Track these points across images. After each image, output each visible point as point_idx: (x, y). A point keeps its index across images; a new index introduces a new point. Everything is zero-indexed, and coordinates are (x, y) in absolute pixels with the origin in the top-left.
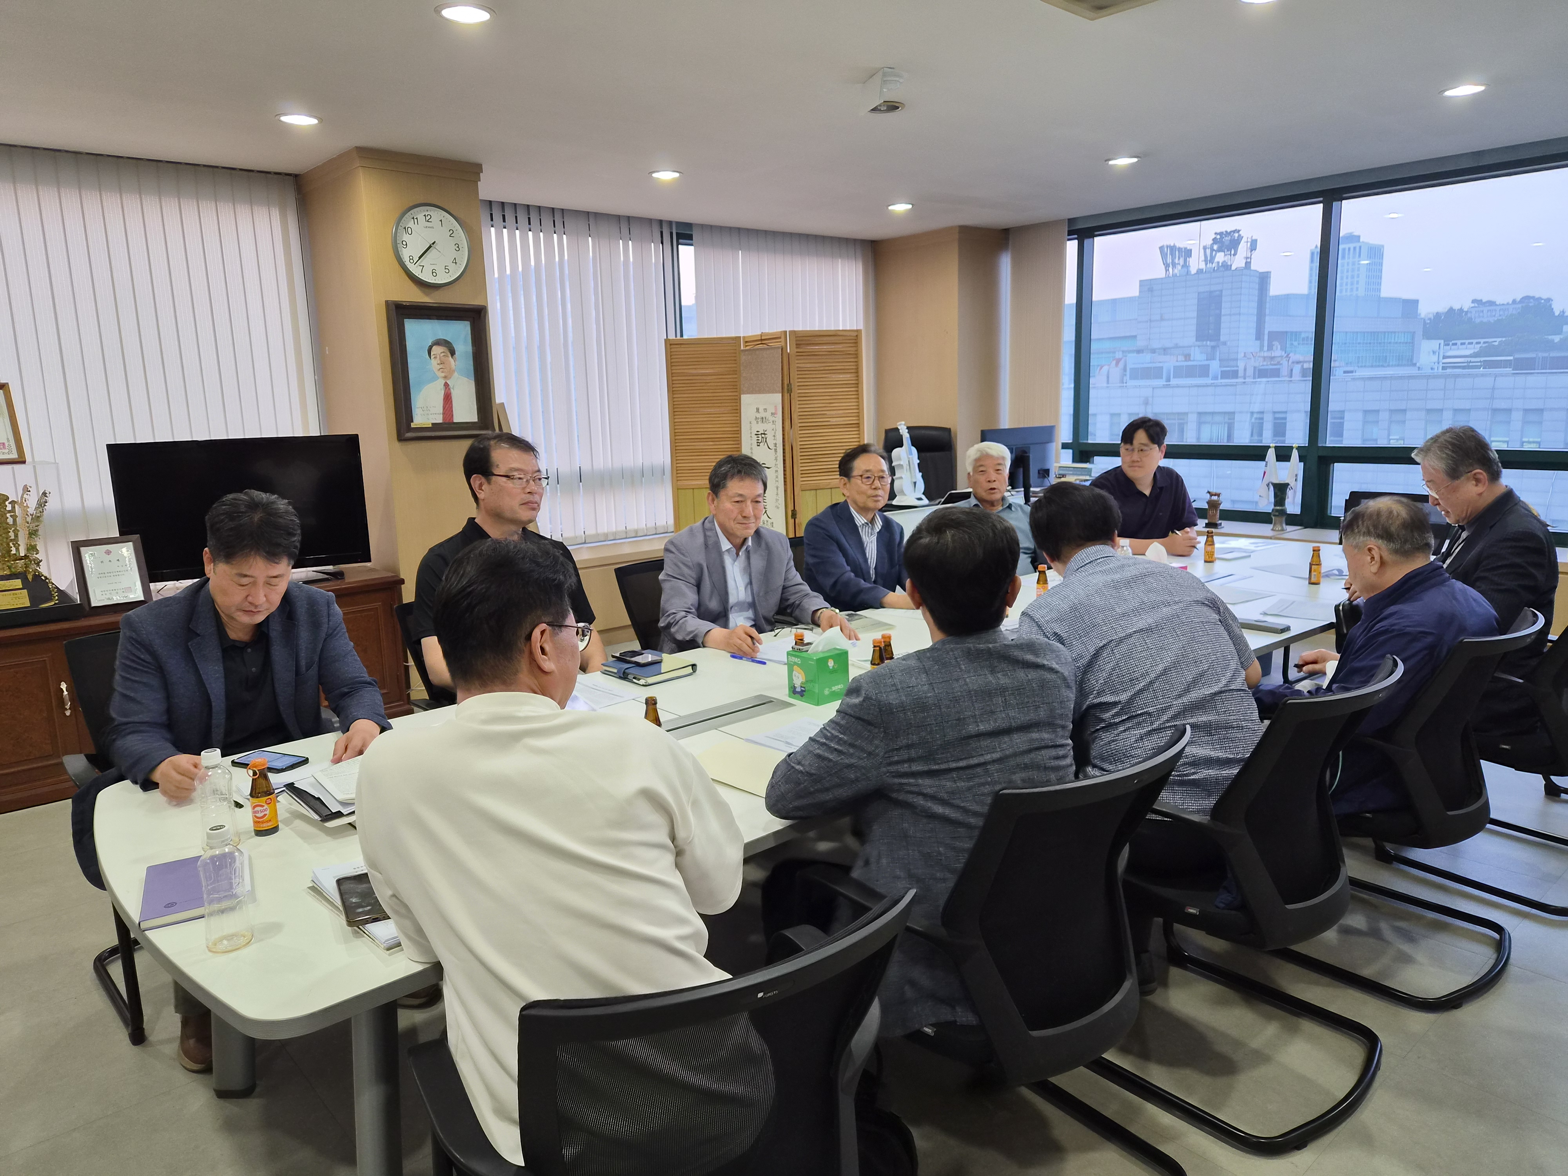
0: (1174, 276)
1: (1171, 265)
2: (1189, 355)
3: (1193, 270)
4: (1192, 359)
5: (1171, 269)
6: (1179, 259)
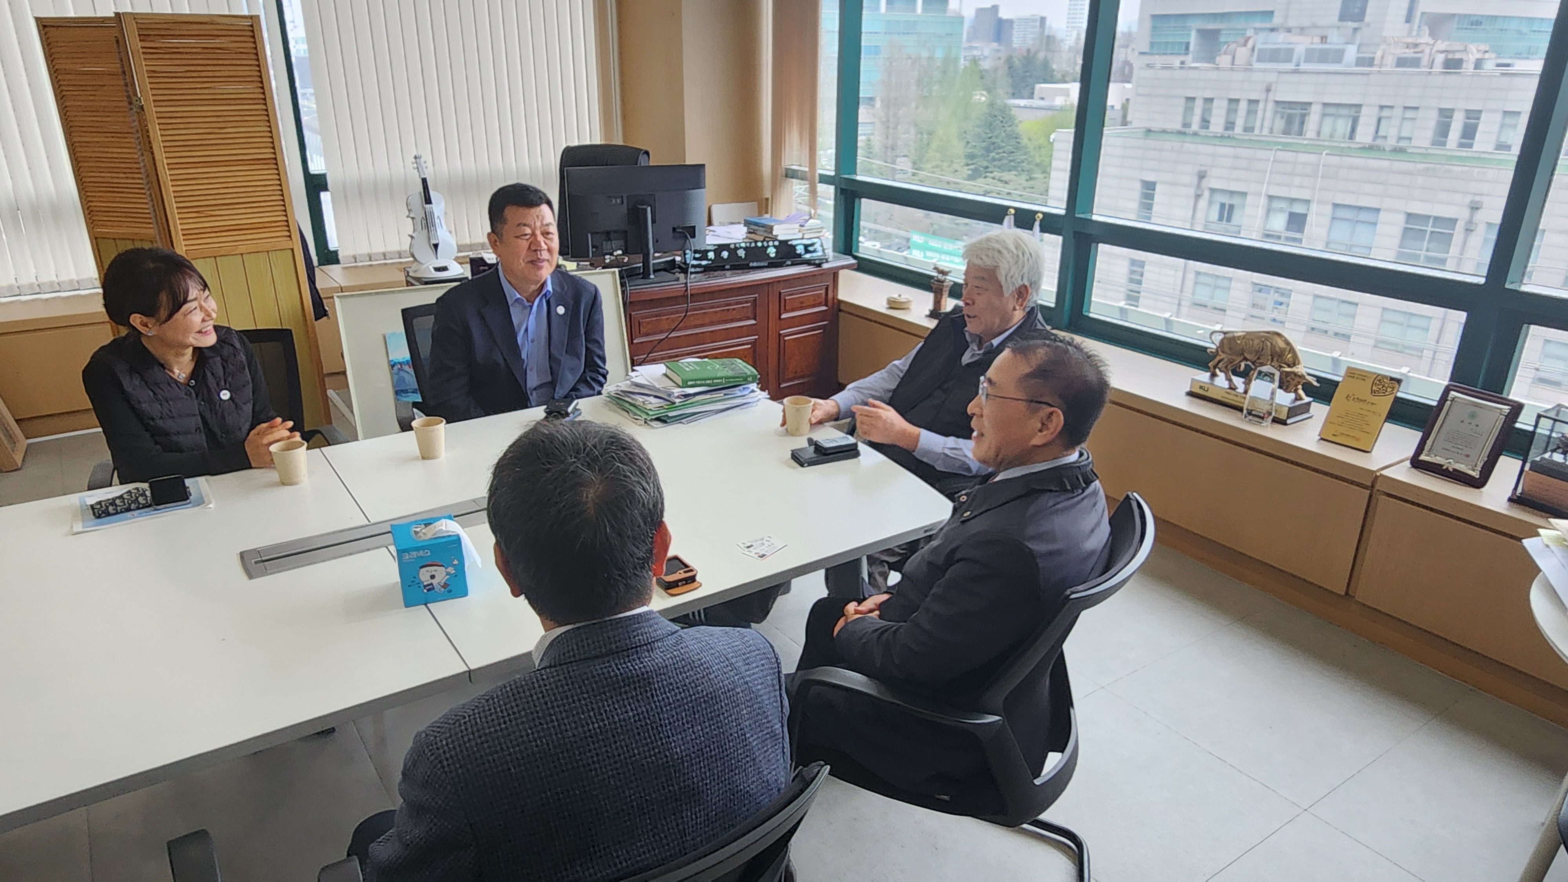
2: (1326, 37)
4: (1328, 41)
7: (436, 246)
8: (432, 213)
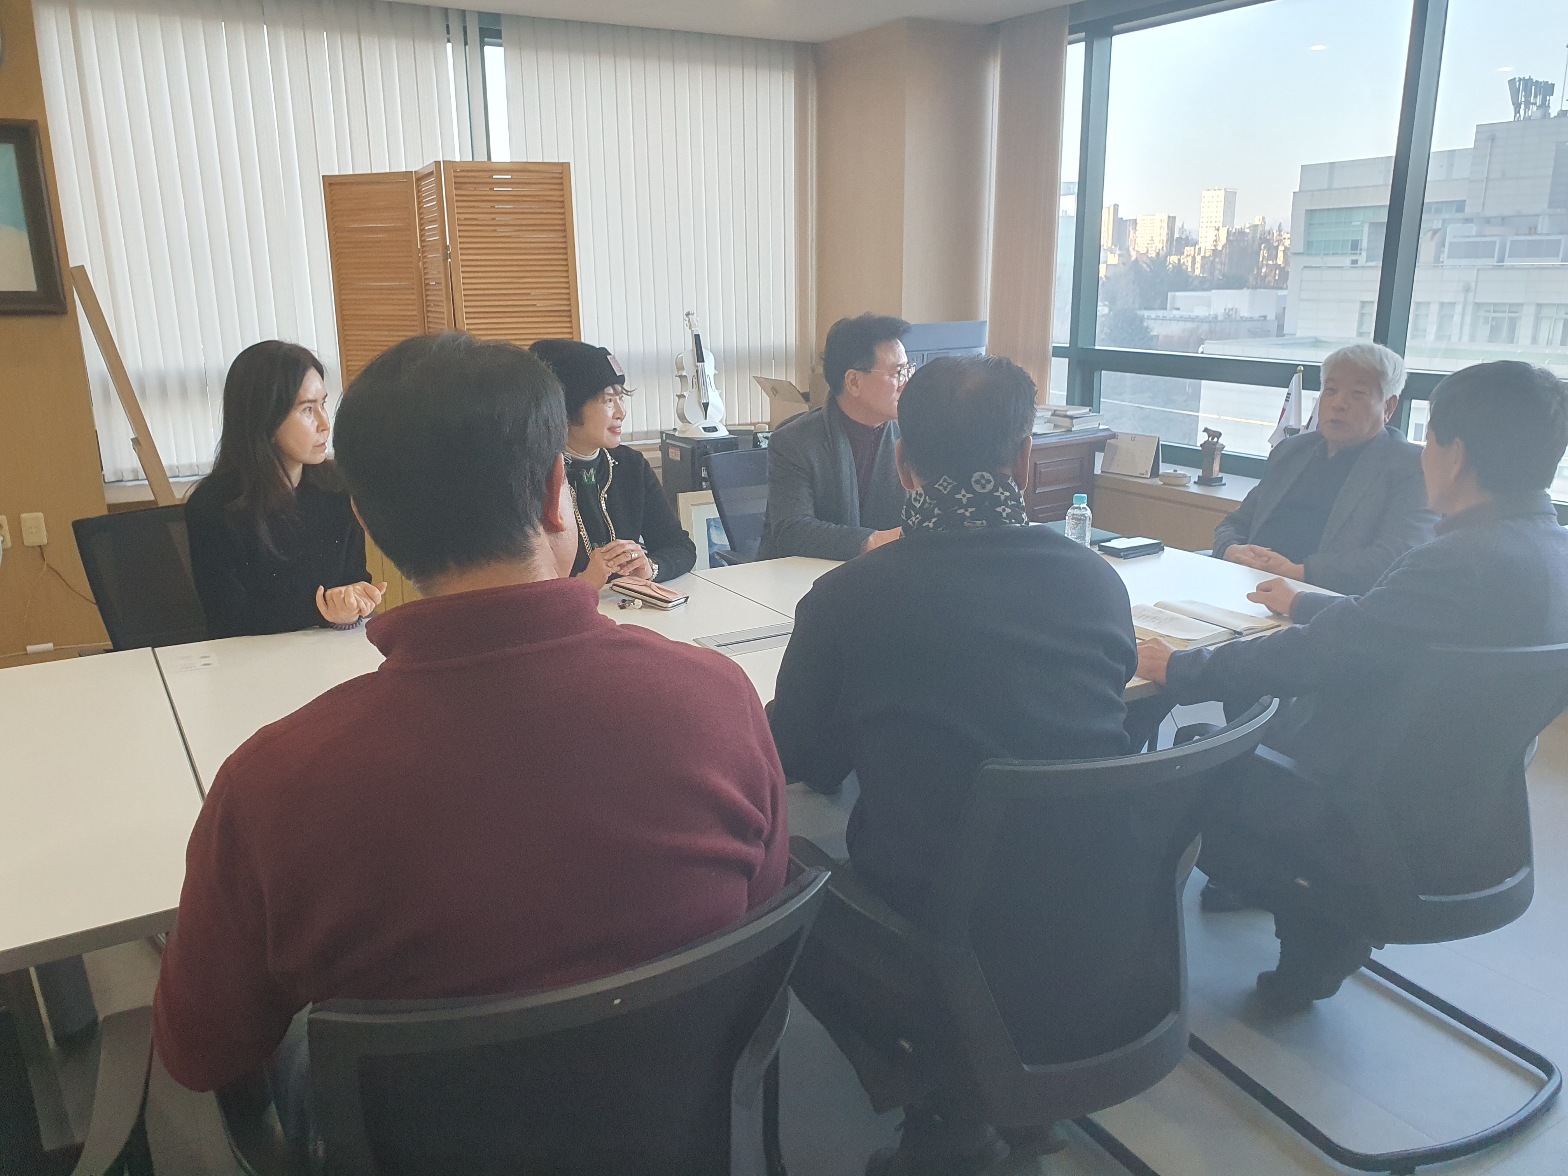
0: (1527, 119)
1: (1523, 106)
2: (1535, 227)
3: (1553, 112)
4: (1539, 231)
5: (1522, 112)
6: (1536, 97)
7: (706, 406)
8: (703, 371)
